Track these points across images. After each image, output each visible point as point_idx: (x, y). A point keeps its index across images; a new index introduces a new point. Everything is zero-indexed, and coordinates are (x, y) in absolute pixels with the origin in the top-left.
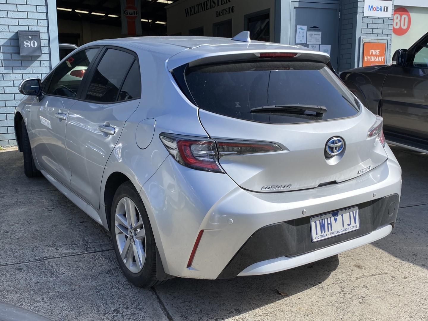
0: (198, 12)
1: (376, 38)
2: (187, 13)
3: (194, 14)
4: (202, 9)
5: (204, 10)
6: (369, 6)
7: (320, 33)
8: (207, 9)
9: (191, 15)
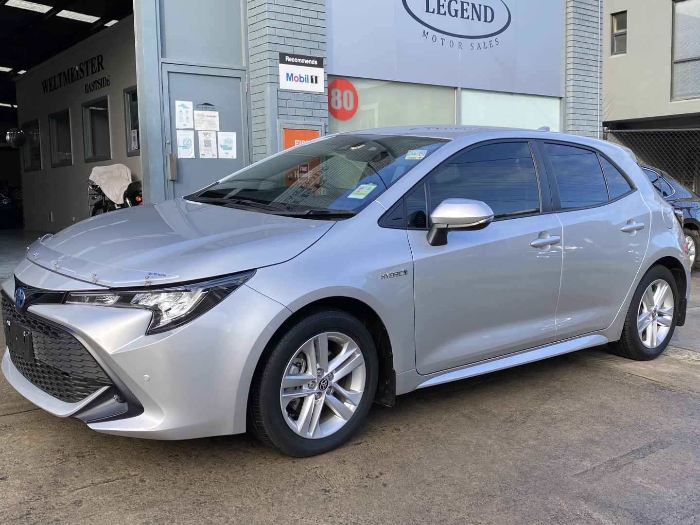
0: (61, 86)
1: (302, 122)
2: (45, 88)
3: (55, 89)
4: (66, 82)
5: (69, 83)
6: (288, 74)
7: (216, 114)
8: (72, 81)
9: (50, 91)
